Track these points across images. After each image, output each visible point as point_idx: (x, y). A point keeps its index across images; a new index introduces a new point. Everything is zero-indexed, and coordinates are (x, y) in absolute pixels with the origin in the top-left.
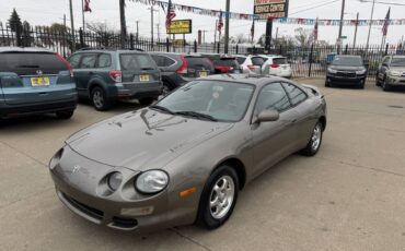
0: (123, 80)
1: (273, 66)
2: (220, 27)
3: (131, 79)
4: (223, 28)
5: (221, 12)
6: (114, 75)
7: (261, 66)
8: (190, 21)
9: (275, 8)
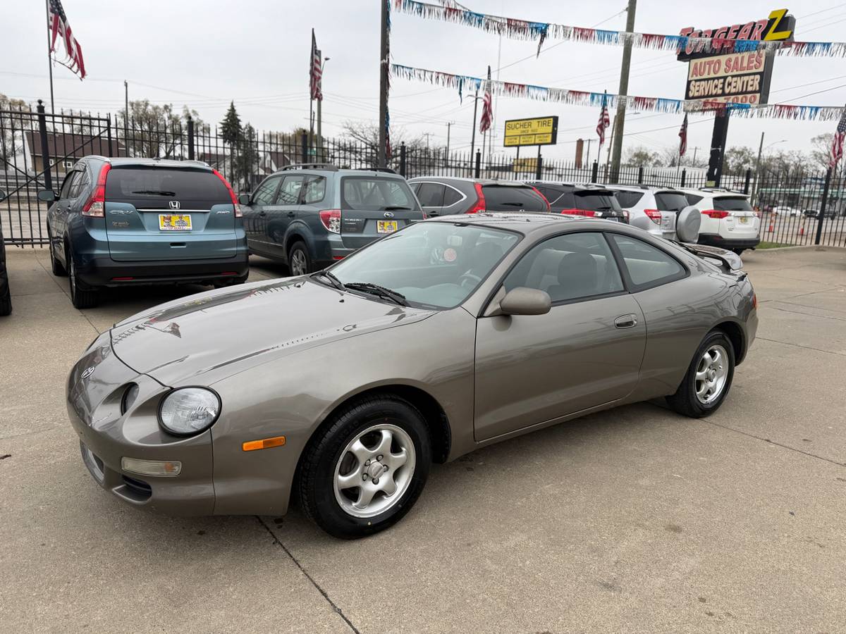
0: (344, 228)
1: (711, 214)
2: (601, 128)
3: (360, 228)
4: (609, 131)
5: (605, 96)
6: (327, 218)
7: (678, 211)
8: (556, 119)
9: (738, 84)
